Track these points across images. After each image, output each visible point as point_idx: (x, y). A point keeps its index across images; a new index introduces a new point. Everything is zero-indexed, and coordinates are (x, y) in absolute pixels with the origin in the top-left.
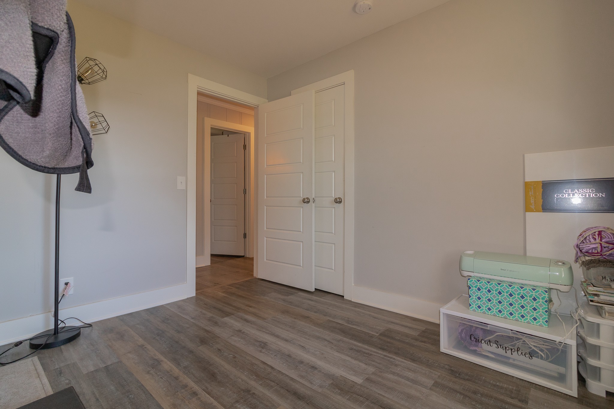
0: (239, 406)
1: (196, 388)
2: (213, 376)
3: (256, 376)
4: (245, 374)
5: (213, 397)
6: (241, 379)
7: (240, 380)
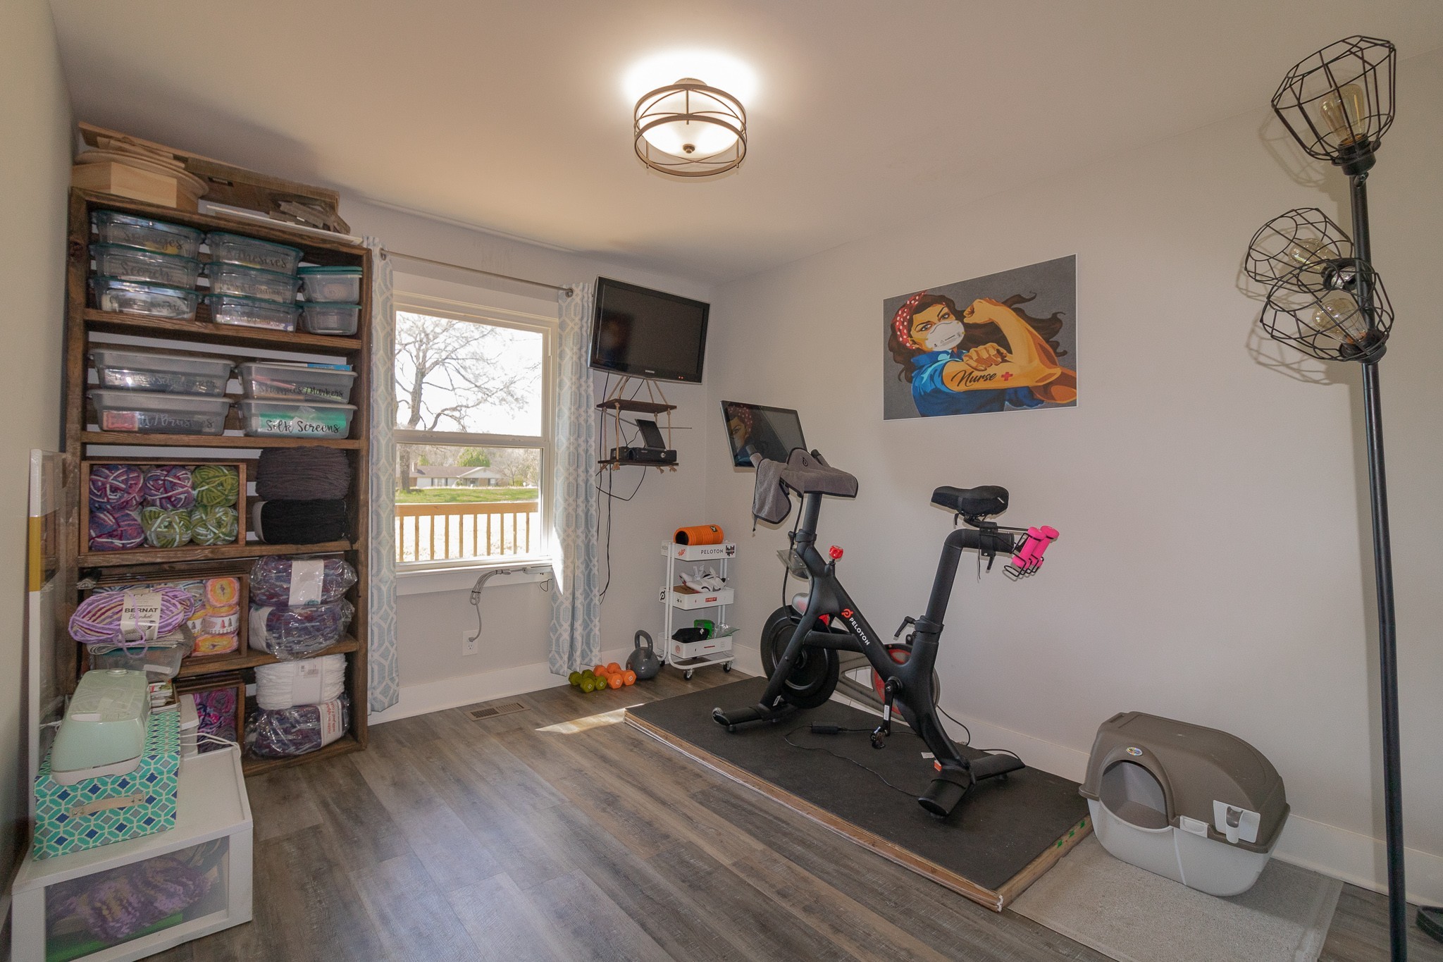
0: (706, 867)
1: (785, 905)
2: (764, 926)
3: (678, 913)
4: (699, 921)
5: (749, 885)
6: (706, 910)
7: (708, 908)
